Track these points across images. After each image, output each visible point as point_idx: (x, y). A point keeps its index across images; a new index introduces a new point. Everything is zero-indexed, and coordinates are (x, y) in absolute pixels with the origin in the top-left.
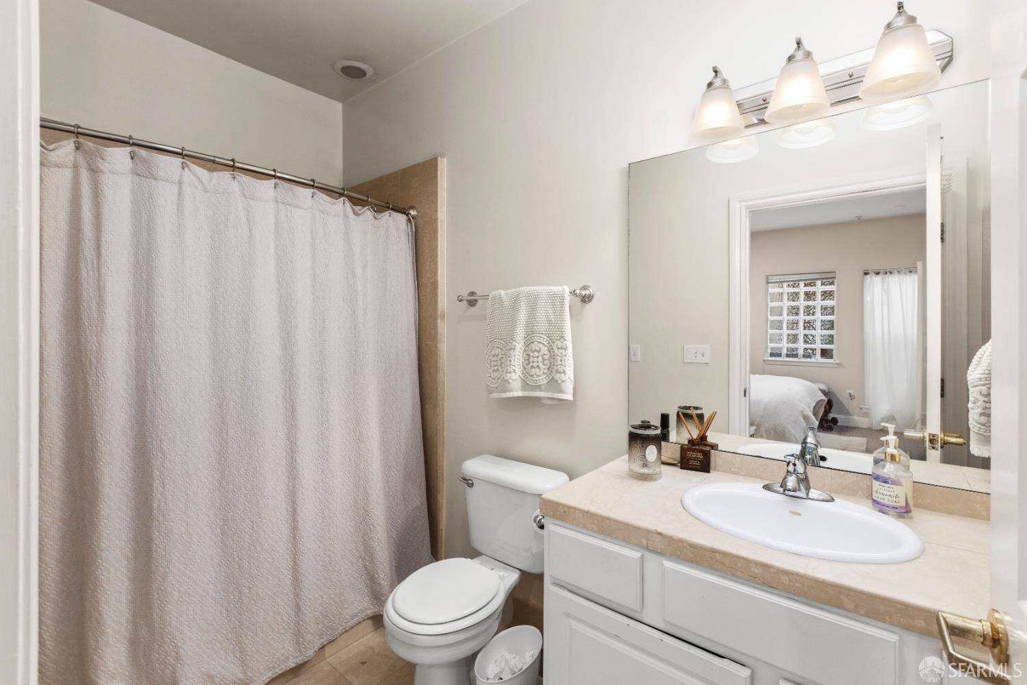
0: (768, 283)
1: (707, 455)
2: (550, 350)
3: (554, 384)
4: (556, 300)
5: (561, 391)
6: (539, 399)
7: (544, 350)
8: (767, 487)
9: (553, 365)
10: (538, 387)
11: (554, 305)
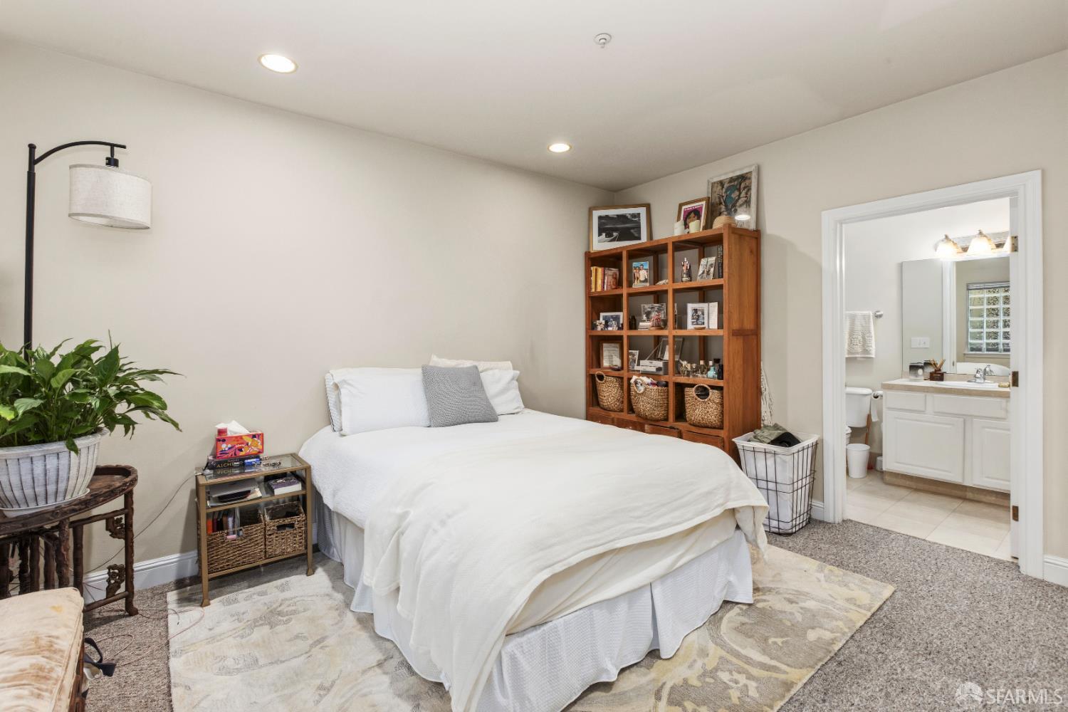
0: (968, 289)
1: (942, 374)
2: (863, 338)
3: (866, 351)
4: (866, 318)
5: (870, 354)
6: (856, 358)
7: (860, 338)
8: (969, 381)
9: (865, 342)
10: (858, 353)
11: (864, 319)
